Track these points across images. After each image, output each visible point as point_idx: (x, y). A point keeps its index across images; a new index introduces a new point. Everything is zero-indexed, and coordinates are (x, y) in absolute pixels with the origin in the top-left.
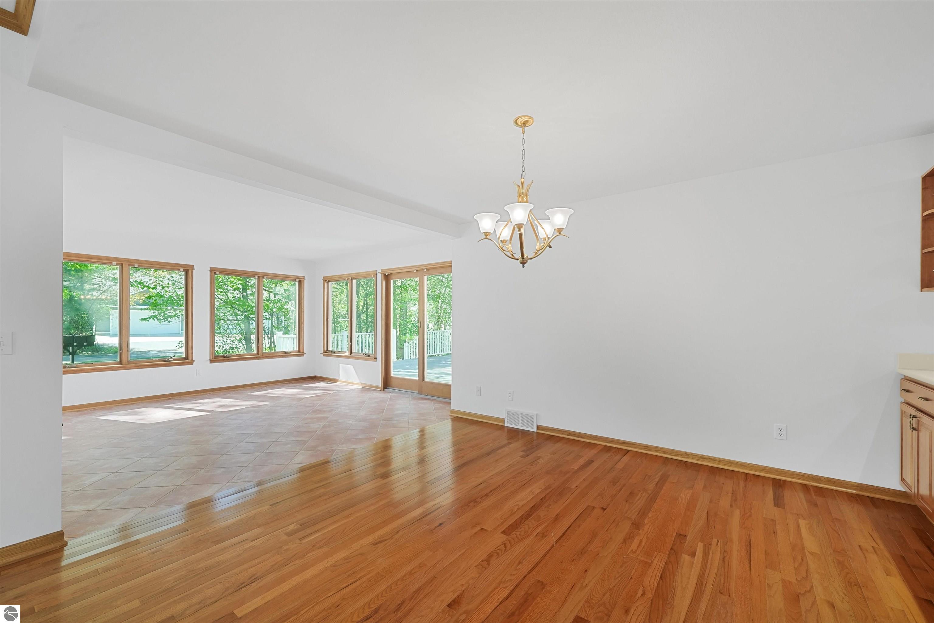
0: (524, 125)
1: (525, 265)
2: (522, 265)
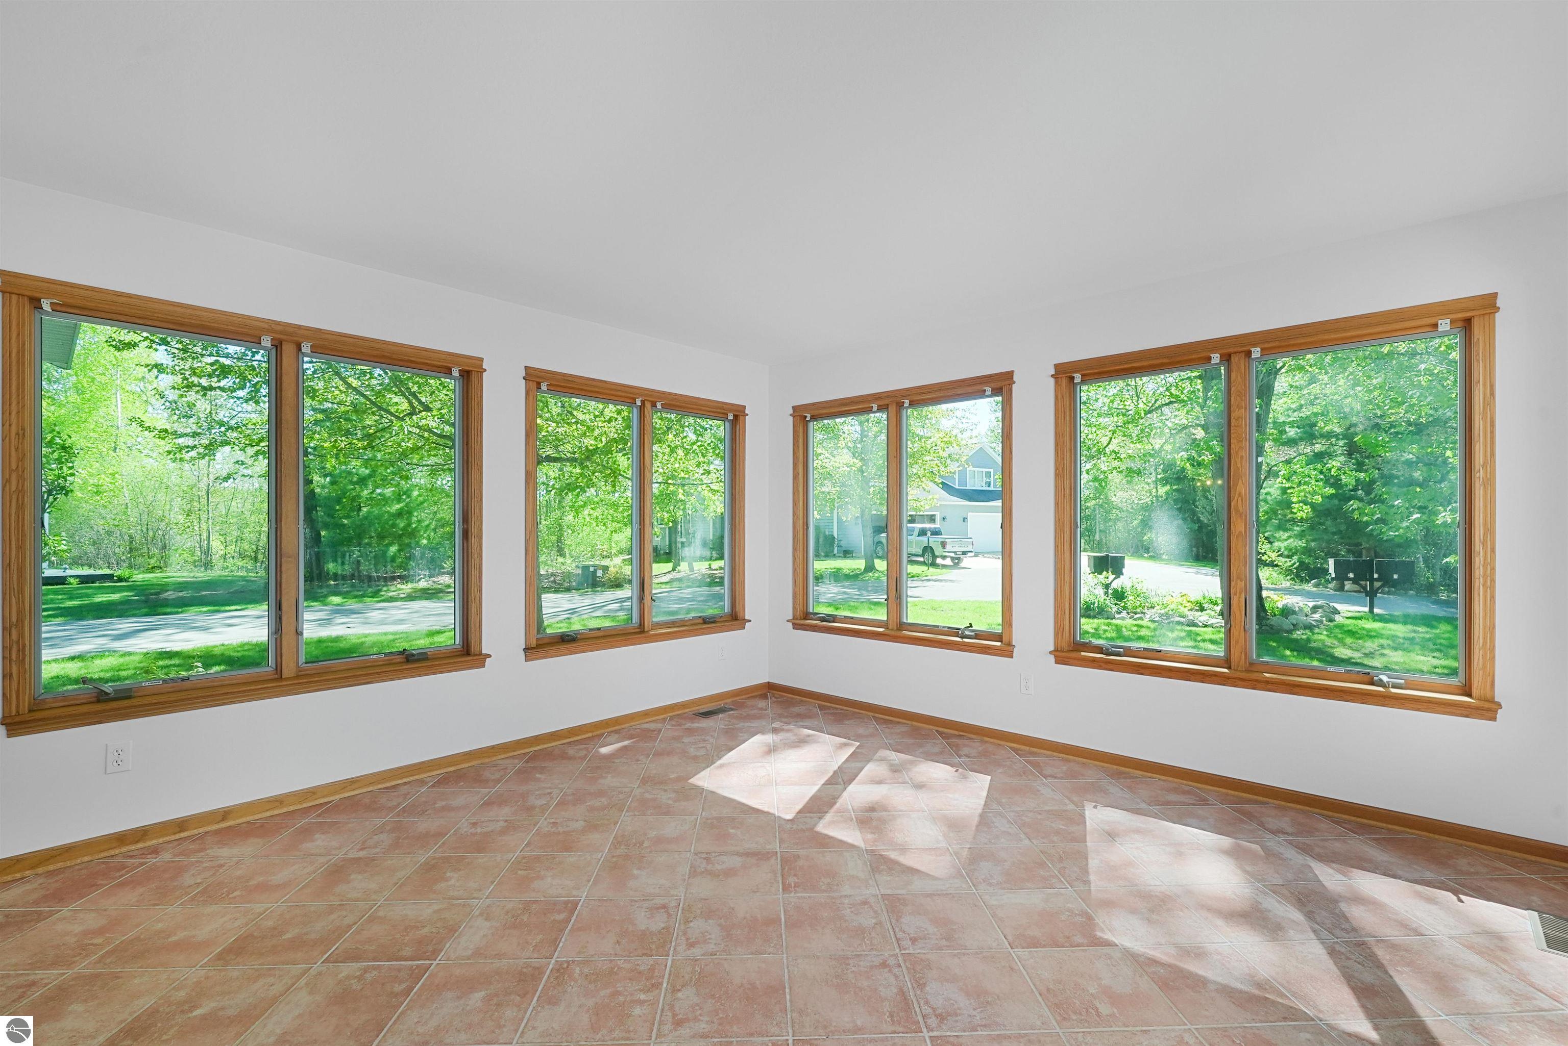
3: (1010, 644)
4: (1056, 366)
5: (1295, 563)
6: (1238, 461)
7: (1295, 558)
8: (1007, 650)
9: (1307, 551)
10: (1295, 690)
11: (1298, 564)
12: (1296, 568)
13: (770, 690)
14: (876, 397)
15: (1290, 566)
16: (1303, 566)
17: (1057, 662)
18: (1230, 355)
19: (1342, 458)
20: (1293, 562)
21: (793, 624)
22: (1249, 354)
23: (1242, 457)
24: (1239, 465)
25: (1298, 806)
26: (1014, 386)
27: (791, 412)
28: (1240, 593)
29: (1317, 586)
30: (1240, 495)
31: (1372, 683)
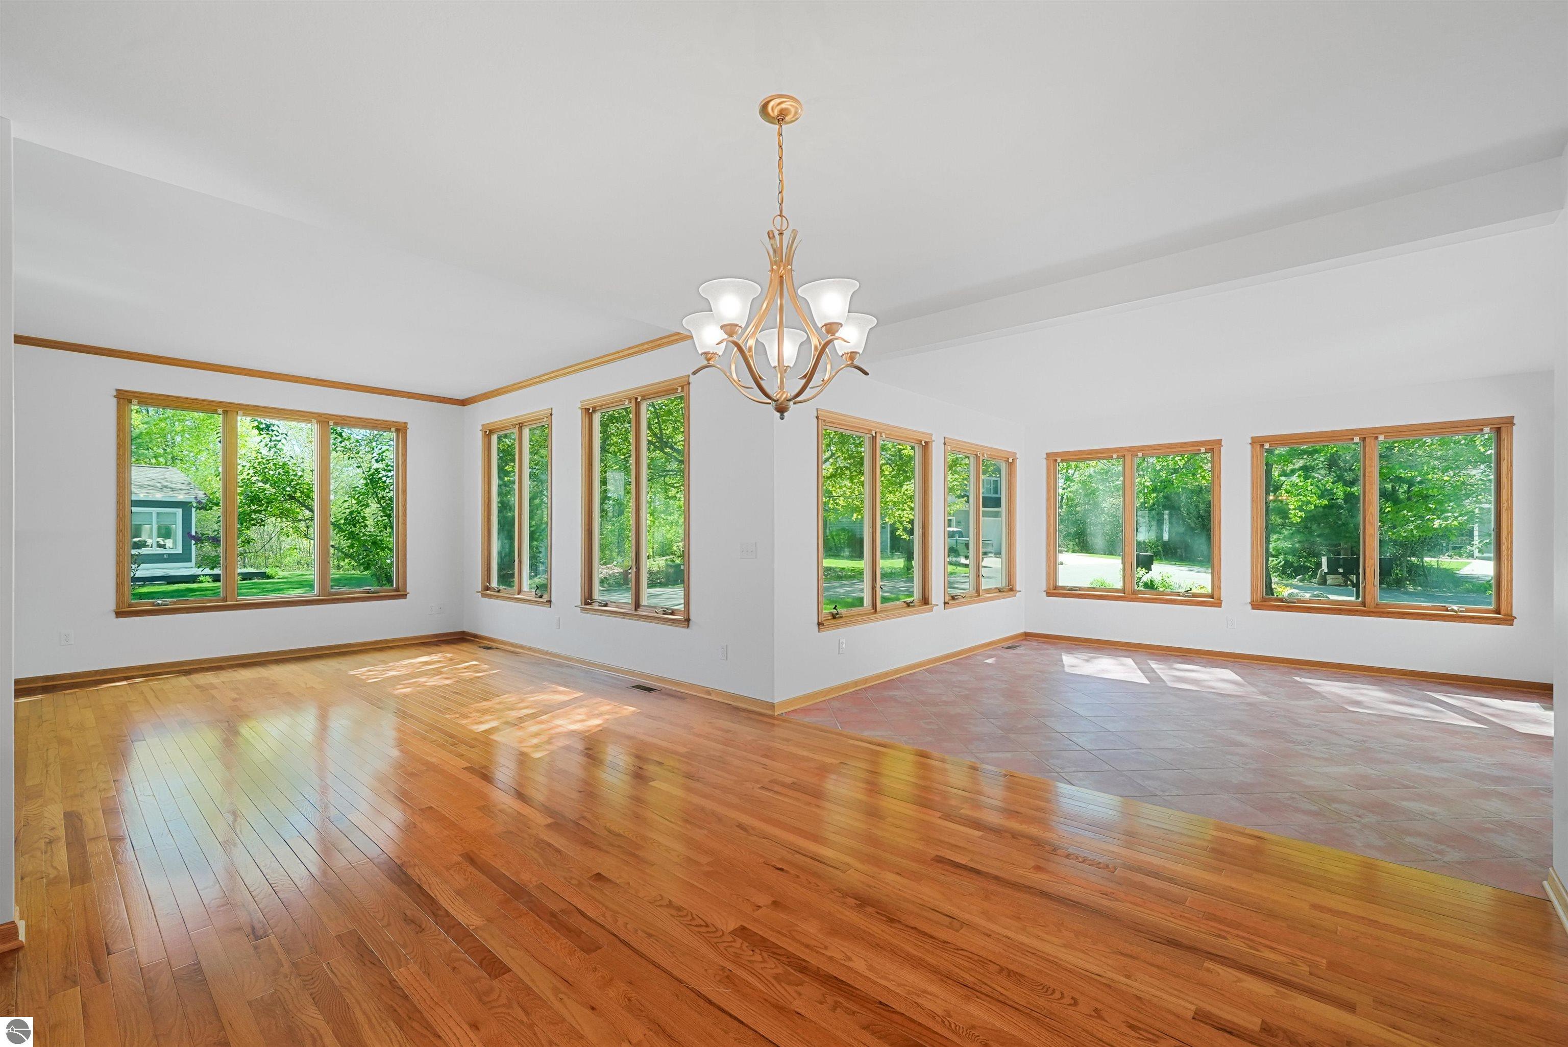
0: (781, 119)
1: (785, 414)
2: (778, 414)
3: (1219, 599)
4: (1252, 438)
5: (1280, 562)
6: (1370, 495)
7: (1281, 557)
8: (1218, 604)
9: (1293, 552)
10: (1404, 616)
11: (1283, 562)
12: (1281, 566)
13: (1027, 636)
14: (1116, 450)
15: (1276, 564)
16: (1288, 564)
17: (1253, 608)
18: (1365, 438)
19: (1323, 472)
20: (1278, 561)
21: (1047, 593)
22: (1377, 438)
23: (1372, 493)
24: (1370, 497)
25: (1406, 677)
26: (1222, 449)
27: (1045, 456)
28: (1371, 566)
29: (1302, 581)
30: (1371, 513)
31: (1448, 611)
